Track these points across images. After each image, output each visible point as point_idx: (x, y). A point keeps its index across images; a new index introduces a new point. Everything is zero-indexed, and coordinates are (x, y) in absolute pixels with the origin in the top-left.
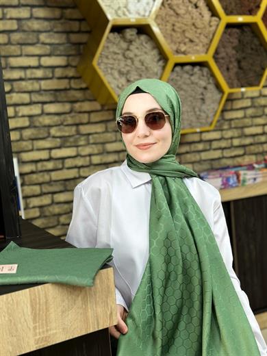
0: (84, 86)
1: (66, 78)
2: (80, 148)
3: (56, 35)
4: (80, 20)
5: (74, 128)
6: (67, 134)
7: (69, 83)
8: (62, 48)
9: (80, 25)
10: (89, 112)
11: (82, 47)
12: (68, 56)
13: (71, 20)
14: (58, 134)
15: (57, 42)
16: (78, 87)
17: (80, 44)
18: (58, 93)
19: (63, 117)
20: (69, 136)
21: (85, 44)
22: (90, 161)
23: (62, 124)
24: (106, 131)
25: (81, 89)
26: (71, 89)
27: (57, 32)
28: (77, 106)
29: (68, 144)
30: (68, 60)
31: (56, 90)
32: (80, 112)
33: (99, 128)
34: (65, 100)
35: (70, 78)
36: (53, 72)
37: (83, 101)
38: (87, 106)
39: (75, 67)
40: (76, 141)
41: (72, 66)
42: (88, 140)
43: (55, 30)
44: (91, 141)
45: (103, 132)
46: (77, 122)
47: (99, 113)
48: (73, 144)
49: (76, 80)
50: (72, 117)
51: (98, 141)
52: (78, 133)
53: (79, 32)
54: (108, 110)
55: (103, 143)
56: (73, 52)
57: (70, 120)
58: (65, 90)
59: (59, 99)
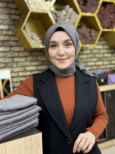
0: (16, 39)
1: (8, 35)
2: (13, 69)
3: (4, 15)
4: (16, 9)
5: (11, 59)
6: (7, 61)
7: (10, 38)
8: (6, 21)
9: (16, 11)
10: (18, 52)
11: (16, 21)
12: (10, 25)
13: (11, 8)
14: (3, 61)
15: (4, 18)
16: (13, 40)
17: (15, 20)
18: (4, 42)
19: (6, 53)
20: (9, 63)
21: (17, 20)
22: (18, 74)
23: (5, 57)
24: (26, 61)
25: (15, 41)
26: (10, 40)
27: (5, 14)
28: (13, 49)
29: (8, 66)
30: (9, 27)
31: (3, 41)
32: (14, 52)
33: (23, 60)
34: (7, 45)
35: (10, 36)
36: (2, 32)
37: (16, 46)
38: (17, 49)
39: (13, 30)
40: (12, 65)
41: (11, 30)
42: (17, 65)
43: (4, 13)
44: (19, 65)
45: (25, 62)
46: (13, 56)
47: (23, 53)
48: (10, 66)
49: (13, 37)
50: (10, 54)
51: (22, 65)
52: (13, 61)
53: (15, 14)
54: (28, 51)
55: (25, 67)
56: (12, 24)
57: (9, 55)
58: (7, 41)
59: (4, 45)
